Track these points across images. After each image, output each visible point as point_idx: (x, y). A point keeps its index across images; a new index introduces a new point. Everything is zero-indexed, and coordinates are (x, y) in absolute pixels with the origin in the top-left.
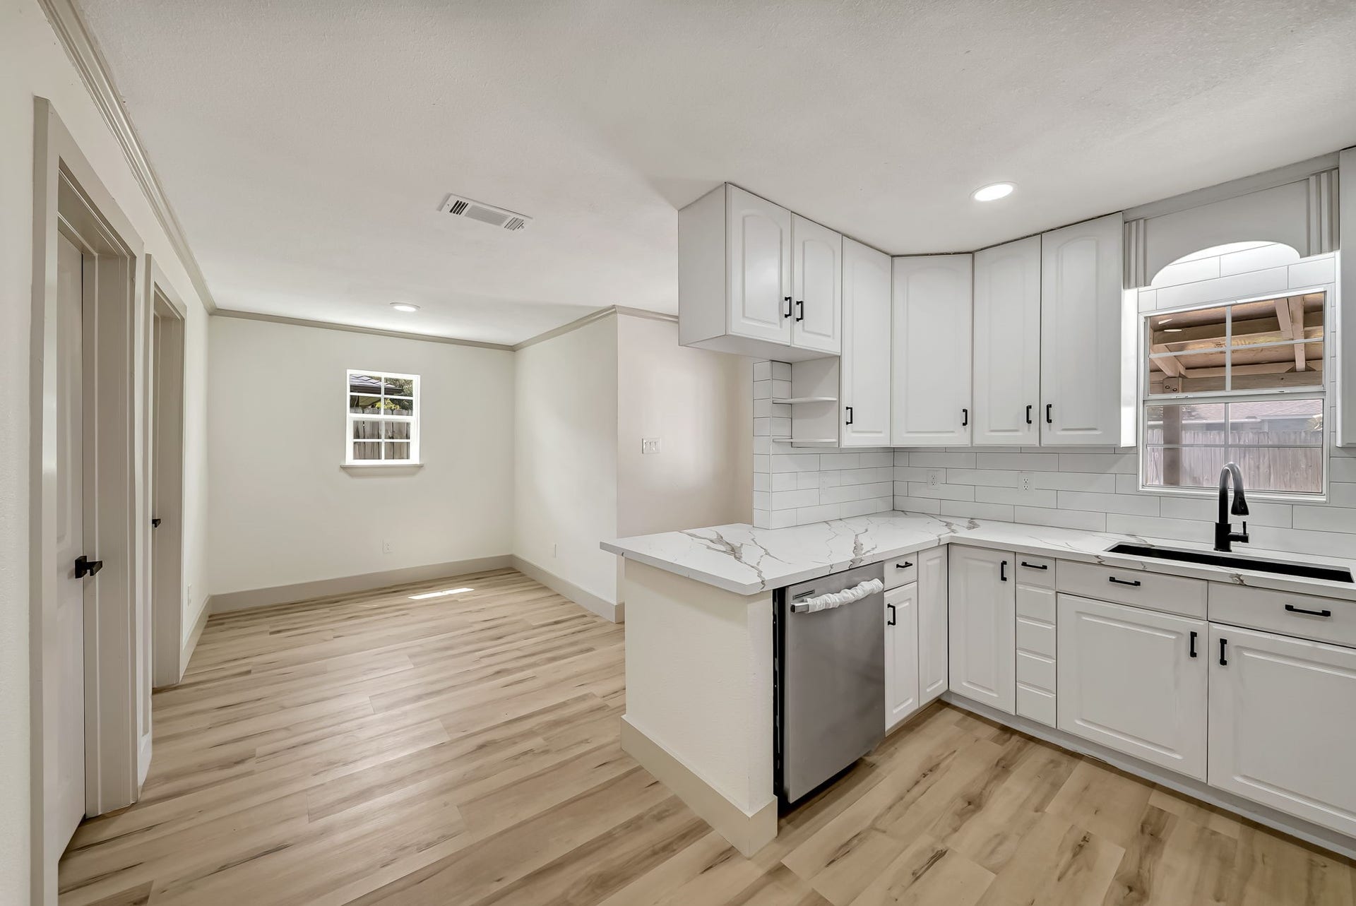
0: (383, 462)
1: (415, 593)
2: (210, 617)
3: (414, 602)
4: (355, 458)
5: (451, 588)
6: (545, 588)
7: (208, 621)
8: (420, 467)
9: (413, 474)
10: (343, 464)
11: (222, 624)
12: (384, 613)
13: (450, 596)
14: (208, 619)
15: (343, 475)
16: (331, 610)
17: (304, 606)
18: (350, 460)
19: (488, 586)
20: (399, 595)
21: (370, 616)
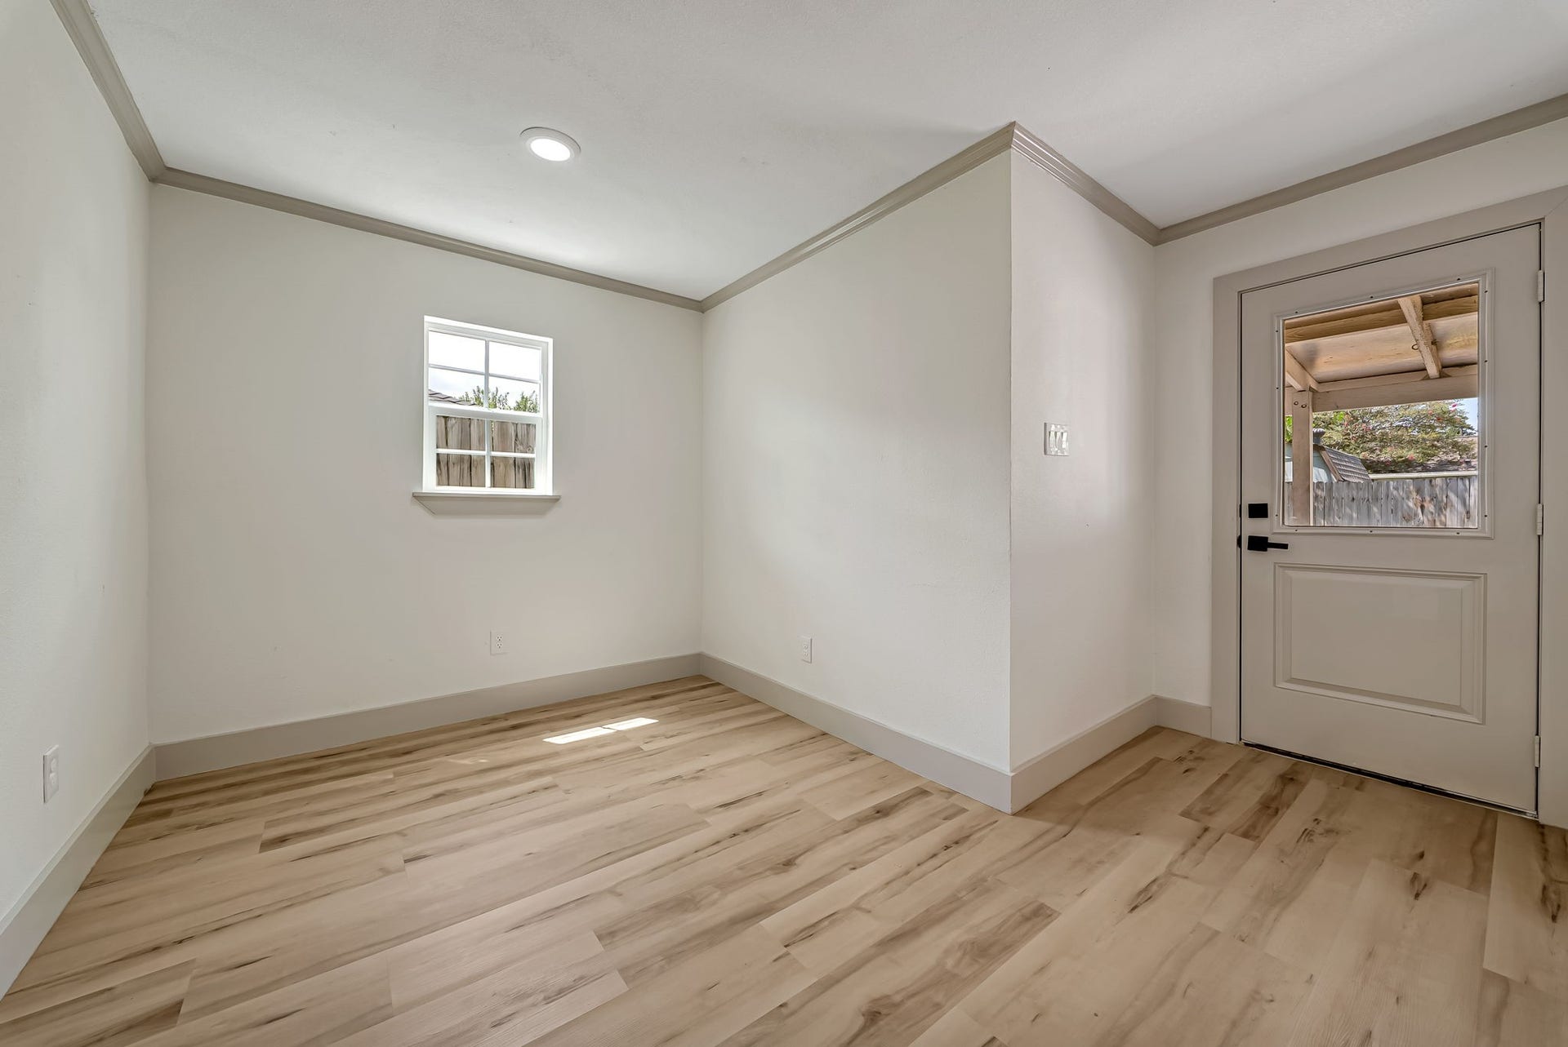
0: (487, 490)
1: (554, 731)
2: (147, 793)
3: (557, 752)
4: (439, 484)
5: (616, 717)
6: (786, 719)
7: (141, 805)
8: (554, 500)
9: (541, 513)
10: (417, 490)
11: (167, 813)
12: (506, 783)
13: (621, 736)
14: (140, 798)
15: (418, 510)
16: (396, 774)
17: (344, 763)
18: (430, 483)
19: (681, 714)
20: (522, 737)
21: (479, 790)
